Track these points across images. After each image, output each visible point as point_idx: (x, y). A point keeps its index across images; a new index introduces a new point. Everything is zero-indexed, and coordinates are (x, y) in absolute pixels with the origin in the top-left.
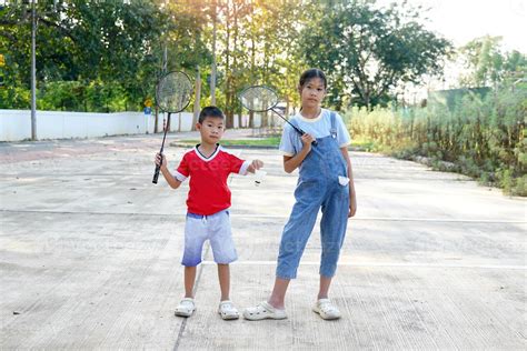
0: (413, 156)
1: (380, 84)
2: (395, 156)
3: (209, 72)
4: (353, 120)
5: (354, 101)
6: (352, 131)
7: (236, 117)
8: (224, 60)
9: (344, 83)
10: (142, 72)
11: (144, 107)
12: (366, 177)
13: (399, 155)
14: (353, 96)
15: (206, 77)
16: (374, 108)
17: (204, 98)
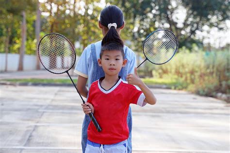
0: (214, 94)
1: (188, 29)
2: (198, 93)
7: (59, 59)
9: (155, 29)
12: (168, 112)
13: (201, 92)
14: (164, 40)
15: (32, 23)
16: (180, 50)
17: (30, 41)
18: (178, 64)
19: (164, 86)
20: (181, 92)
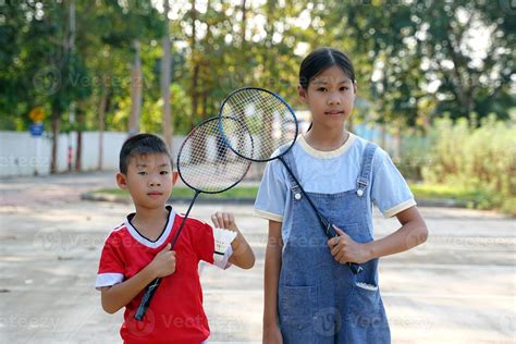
1: (495, 74)
3: (159, 52)
4: (442, 146)
5: (441, 109)
6: (439, 168)
8: (188, 31)
9: (423, 73)
10: (24, 54)
11: (29, 125)
14: (442, 97)
15: (152, 63)
16: (483, 120)
17: (148, 104)
18: (480, 153)
19: (451, 202)
20: (488, 214)
